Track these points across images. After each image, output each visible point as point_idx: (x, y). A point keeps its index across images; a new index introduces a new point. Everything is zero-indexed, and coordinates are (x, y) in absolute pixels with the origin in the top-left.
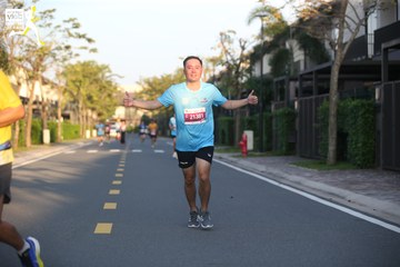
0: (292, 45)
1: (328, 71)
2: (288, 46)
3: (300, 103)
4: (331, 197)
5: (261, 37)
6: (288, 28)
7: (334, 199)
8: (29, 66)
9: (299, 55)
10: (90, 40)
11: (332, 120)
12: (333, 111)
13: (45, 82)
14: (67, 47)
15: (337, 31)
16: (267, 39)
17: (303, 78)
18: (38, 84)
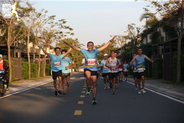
0: (160, 30)
1: (176, 41)
2: (158, 30)
3: (164, 56)
4: (179, 97)
5: (146, 26)
6: (158, 22)
7: (180, 98)
8: (44, 41)
9: (163, 34)
10: (71, 29)
11: (179, 63)
12: (179, 59)
13: (51, 48)
14: (61, 33)
15: (180, 23)
16: (149, 27)
17: (165, 44)
18: (48, 49)
